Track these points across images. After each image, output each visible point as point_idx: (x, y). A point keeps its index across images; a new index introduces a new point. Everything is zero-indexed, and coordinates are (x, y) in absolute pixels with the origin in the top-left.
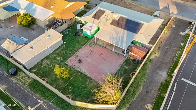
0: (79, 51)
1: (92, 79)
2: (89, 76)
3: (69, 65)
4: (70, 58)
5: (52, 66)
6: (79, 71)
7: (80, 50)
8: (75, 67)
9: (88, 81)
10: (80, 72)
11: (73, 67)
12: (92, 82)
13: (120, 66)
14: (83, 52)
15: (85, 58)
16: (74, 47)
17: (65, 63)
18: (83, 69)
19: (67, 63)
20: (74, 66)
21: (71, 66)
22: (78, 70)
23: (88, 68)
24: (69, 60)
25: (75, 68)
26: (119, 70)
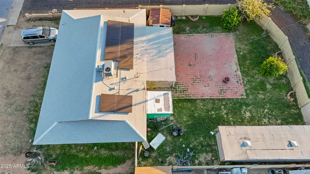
0: (209, 97)
1: (237, 51)
2: (236, 56)
3: (243, 90)
4: (232, 98)
5: (266, 111)
6: (239, 71)
7: (206, 98)
8: (238, 80)
9: (242, 53)
10: (240, 69)
11: (242, 81)
12: (240, 48)
13: (192, 35)
14: (206, 91)
15: (215, 80)
16: (208, 111)
17: (245, 97)
18: (233, 68)
19: (245, 94)
20: (239, 82)
21: (243, 86)
22: (239, 73)
23: (226, 65)
24: (236, 97)
25: (241, 78)
26: (199, 33)
